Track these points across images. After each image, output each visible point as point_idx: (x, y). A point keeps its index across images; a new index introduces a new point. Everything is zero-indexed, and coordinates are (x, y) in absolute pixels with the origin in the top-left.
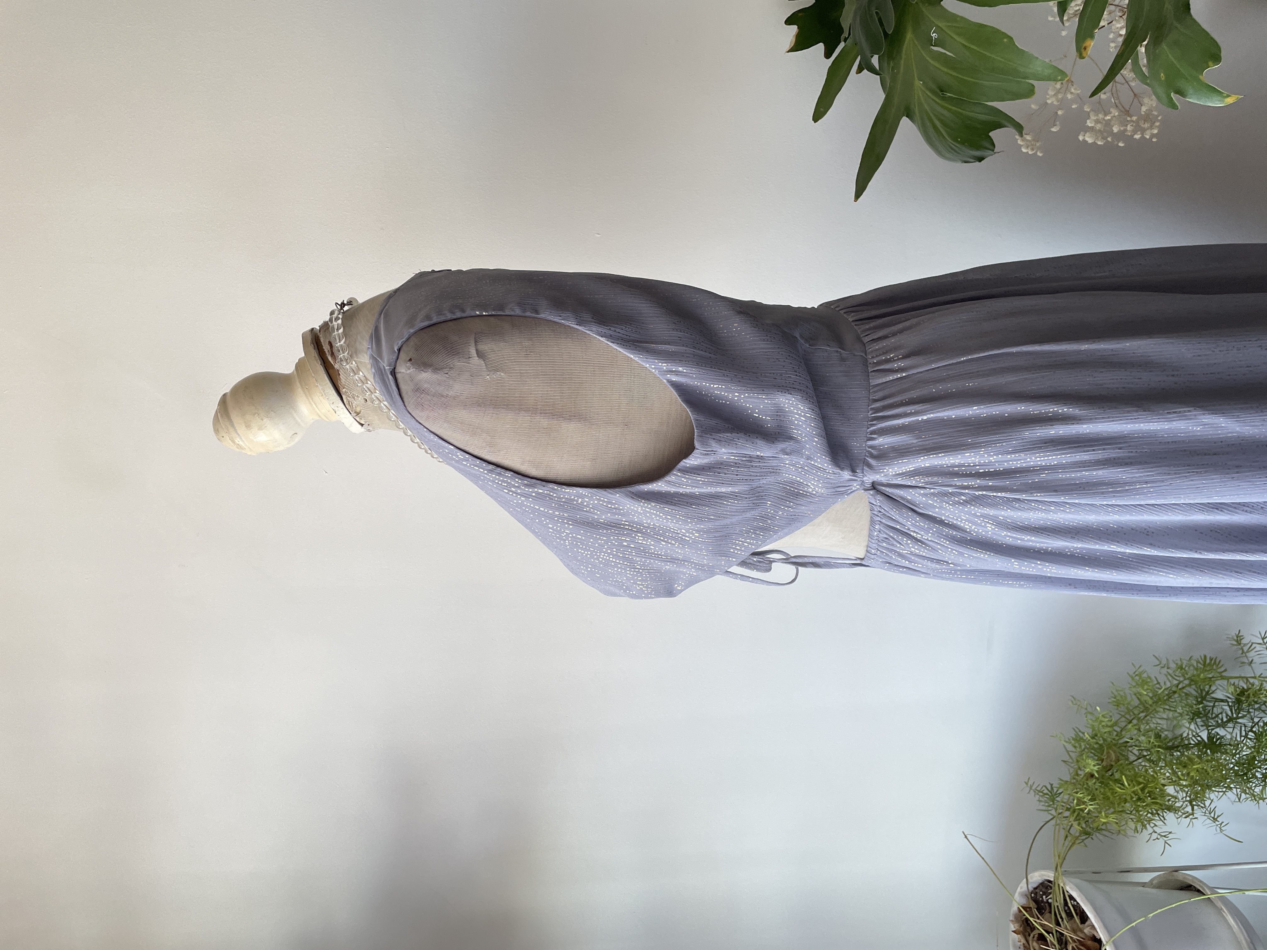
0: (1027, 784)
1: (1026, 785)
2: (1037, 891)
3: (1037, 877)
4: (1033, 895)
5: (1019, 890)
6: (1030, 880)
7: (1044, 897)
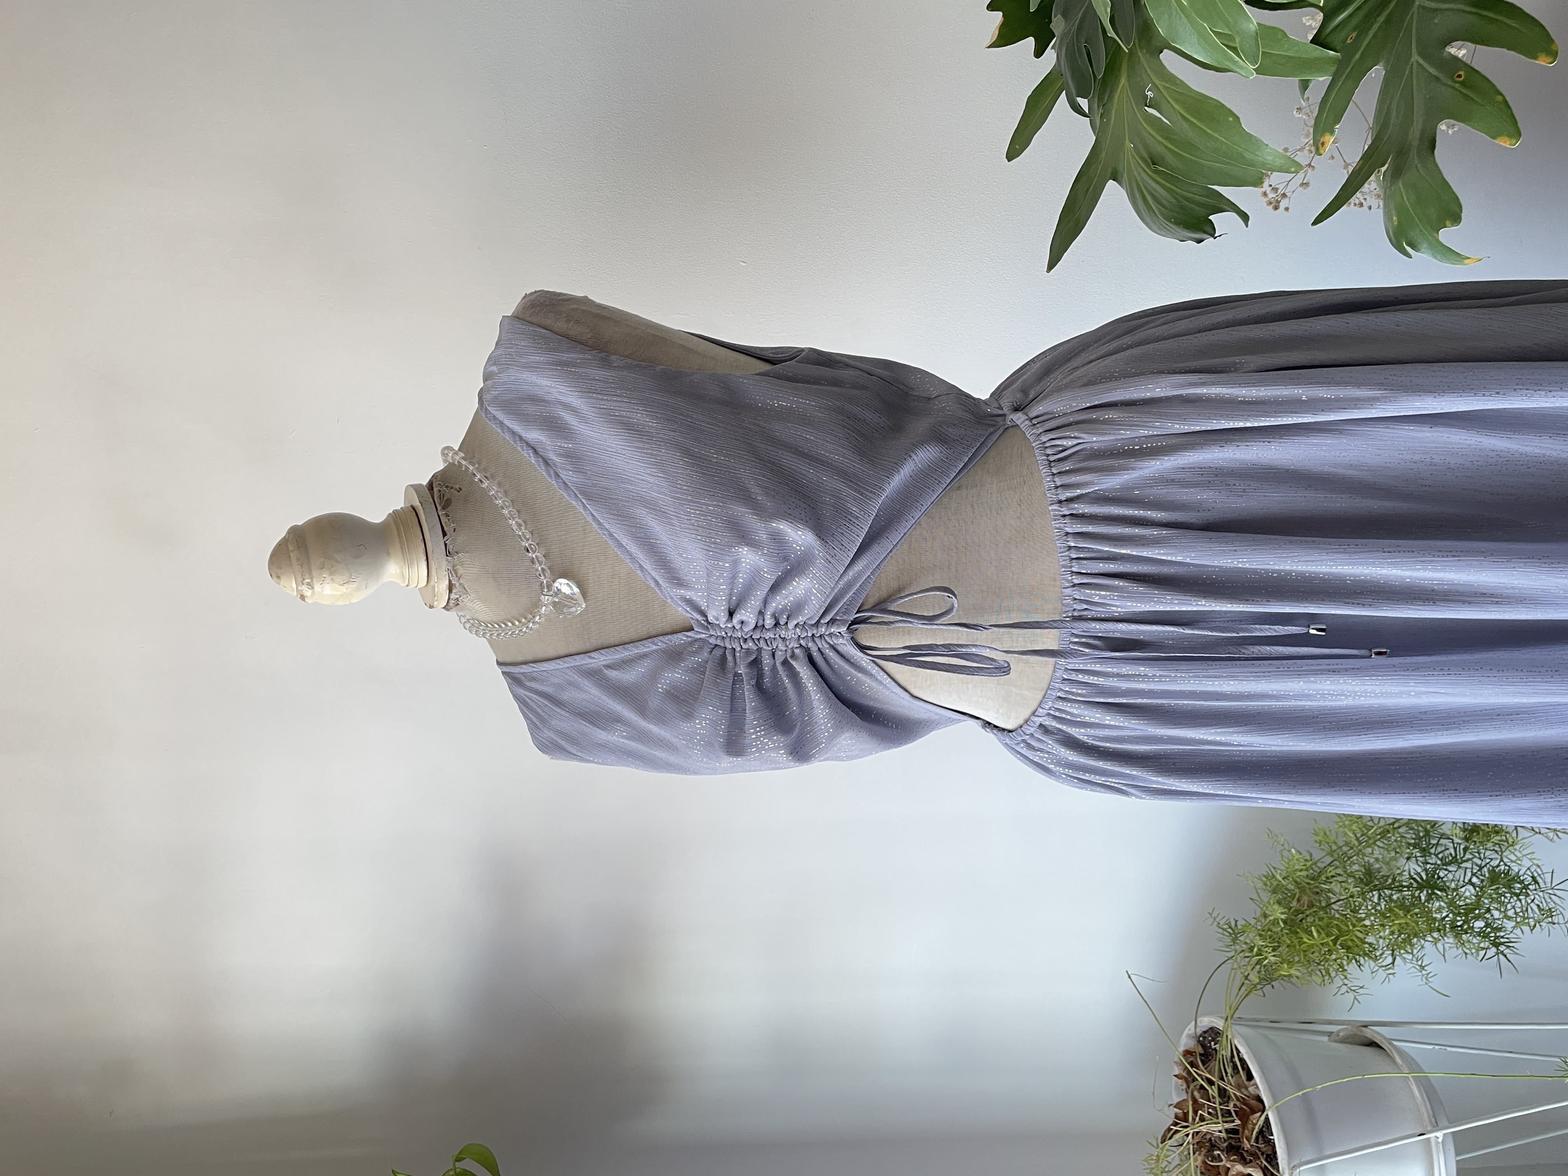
0: (1211, 915)
1: (1209, 916)
2: (1206, 1035)
3: (1206, 1022)
4: (1201, 1039)
5: (1186, 1031)
6: (1199, 1024)
7: (1213, 1043)
